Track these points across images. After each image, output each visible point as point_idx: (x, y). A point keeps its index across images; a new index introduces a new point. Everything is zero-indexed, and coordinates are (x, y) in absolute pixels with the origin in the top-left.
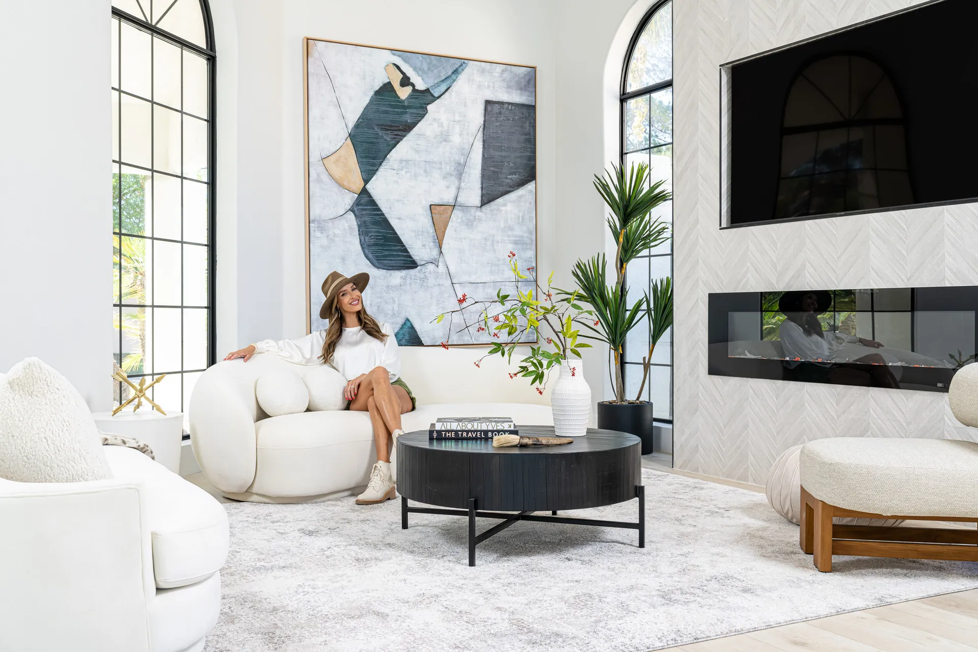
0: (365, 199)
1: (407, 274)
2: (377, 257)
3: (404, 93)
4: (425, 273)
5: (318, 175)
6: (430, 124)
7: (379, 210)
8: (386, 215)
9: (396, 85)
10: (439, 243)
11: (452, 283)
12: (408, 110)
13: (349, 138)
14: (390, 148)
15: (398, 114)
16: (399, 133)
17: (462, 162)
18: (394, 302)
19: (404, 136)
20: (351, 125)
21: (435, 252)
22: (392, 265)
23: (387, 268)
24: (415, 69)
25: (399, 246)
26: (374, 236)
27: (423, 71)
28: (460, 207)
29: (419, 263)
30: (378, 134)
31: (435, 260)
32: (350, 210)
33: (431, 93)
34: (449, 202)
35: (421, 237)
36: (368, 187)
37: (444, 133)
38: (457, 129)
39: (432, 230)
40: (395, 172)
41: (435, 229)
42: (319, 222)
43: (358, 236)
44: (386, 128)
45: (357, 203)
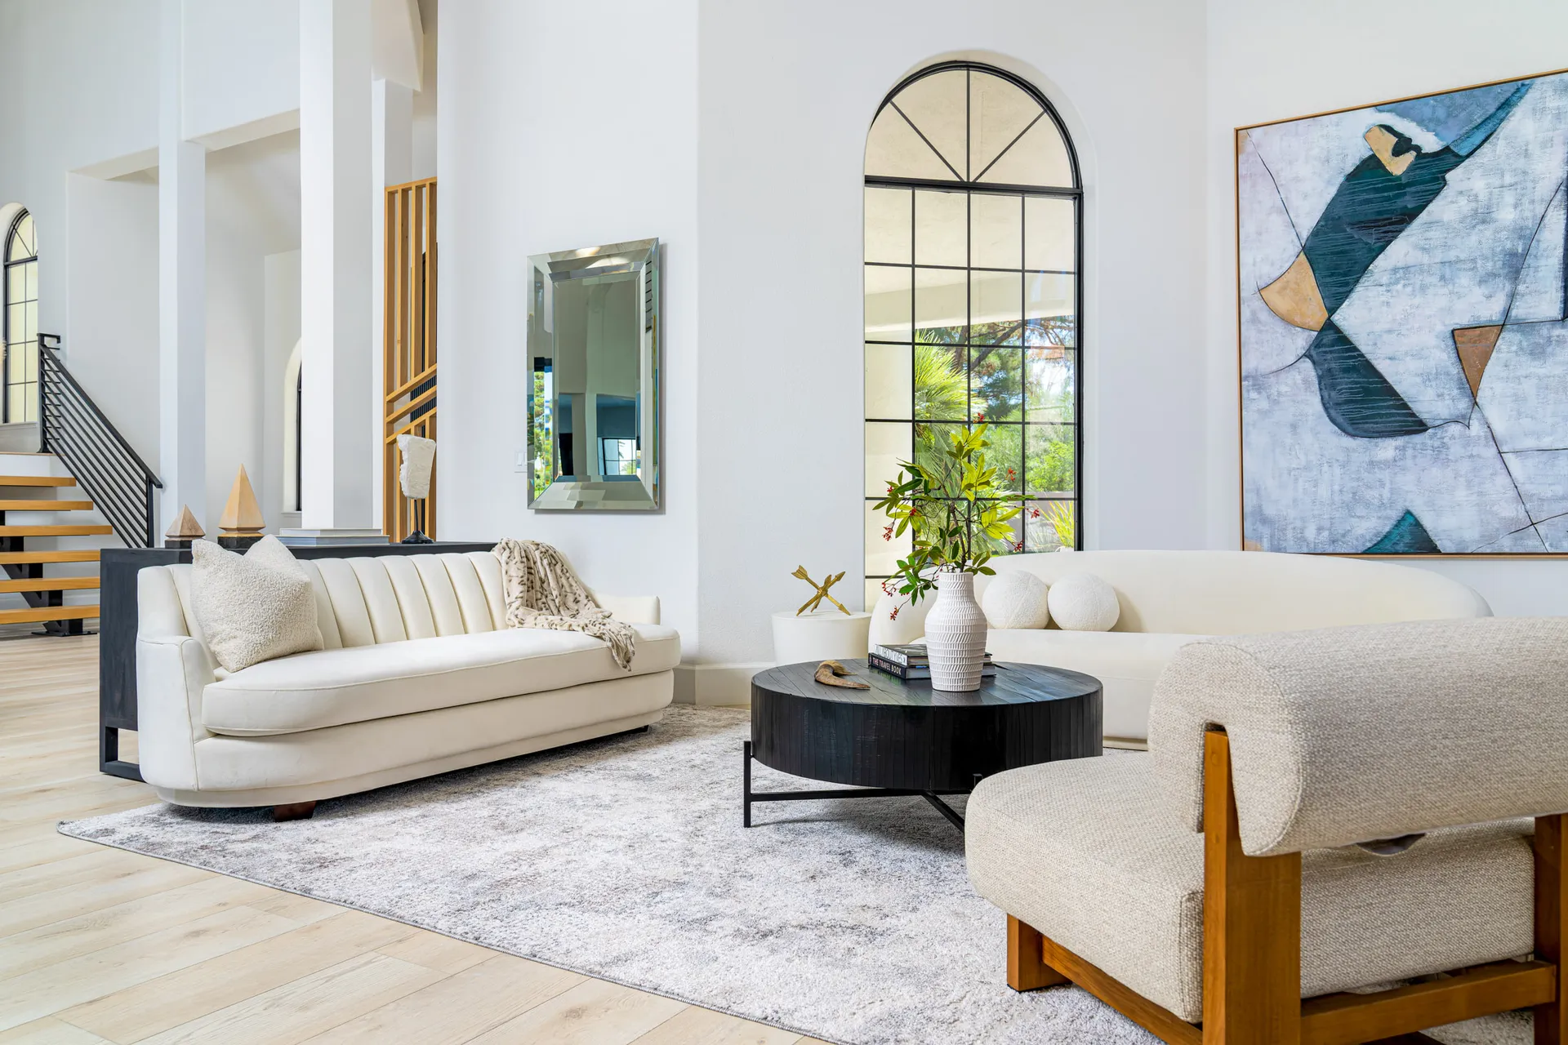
0: (1330, 337)
1: (1408, 442)
2: (1351, 419)
3: (1399, 166)
4: (1443, 438)
5: (1254, 313)
6: (1452, 202)
7: (1355, 349)
8: (1368, 356)
9: (1385, 157)
10: (1471, 387)
11: (1500, 453)
12: (1408, 189)
13: (1302, 253)
14: (1374, 254)
15: (1388, 199)
16: (1391, 228)
17: (1520, 251)
18: (1383, 485)
19: (1401, 231)
20: (1305, 234)
21: (1463, 405)
22: (1380, 430)
23: (1370, 435)
24: (1420, 122)
25: (1391, 400)
26: (1346, 389)
27: (1438, 122)
28: (1515, 327)
29: (1429, 425)
30: (1353, 237)
31: (1463, 416)
32: (1305, 355)
33: (1453, 152)
34: (1491, 321)
35: (1434, 383)
36: (1336, 318)
37: (1480, 211)
38: (1509, 198)
39: (1455, 370)
40: (1384, 288)
41: (1463, 369)
42: (1255, 378)
43: (1318, 392)
44: (1364, 225)
45: (1317, 344)
